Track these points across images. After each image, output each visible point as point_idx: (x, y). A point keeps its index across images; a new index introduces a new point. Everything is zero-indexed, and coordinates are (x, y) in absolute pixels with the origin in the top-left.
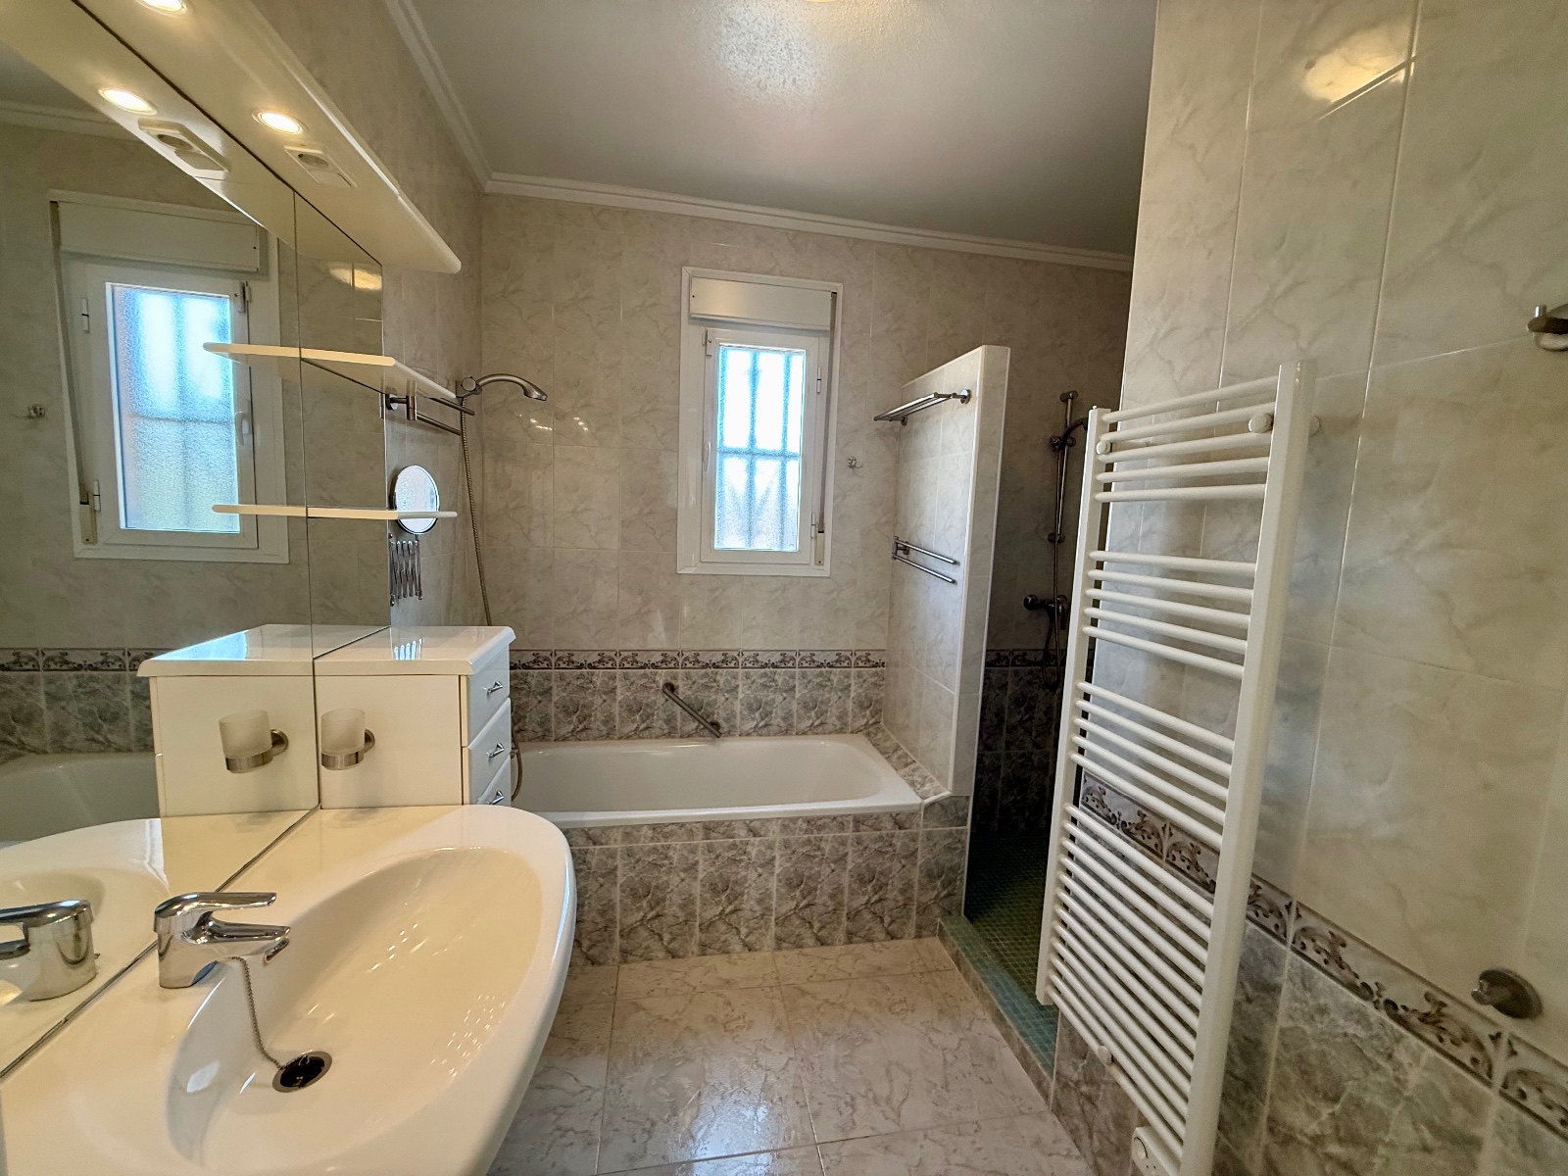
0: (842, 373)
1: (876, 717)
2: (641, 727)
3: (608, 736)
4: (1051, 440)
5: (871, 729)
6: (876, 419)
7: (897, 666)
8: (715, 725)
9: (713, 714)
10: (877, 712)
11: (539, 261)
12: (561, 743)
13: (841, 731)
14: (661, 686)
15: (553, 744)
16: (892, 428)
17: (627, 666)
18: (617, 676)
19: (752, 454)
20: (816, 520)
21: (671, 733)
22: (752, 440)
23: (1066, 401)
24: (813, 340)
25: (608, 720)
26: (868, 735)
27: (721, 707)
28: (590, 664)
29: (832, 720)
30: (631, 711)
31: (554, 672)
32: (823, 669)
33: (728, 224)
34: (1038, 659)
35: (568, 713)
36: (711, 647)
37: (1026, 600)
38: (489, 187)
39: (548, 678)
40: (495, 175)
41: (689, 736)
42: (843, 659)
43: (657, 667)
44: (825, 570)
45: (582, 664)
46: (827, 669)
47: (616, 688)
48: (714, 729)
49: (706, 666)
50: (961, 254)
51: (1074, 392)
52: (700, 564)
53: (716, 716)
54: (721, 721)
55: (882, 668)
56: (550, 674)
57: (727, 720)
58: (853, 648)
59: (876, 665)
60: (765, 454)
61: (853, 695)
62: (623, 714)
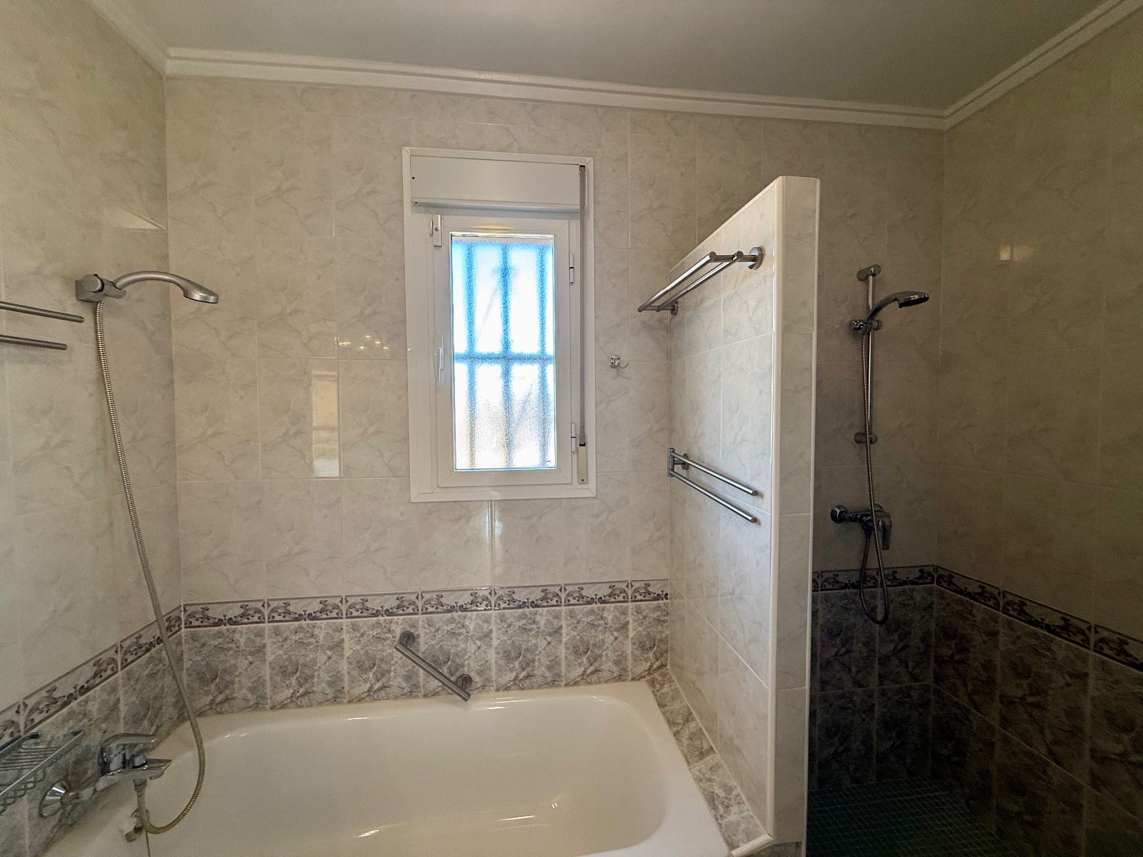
0: (598, 261)
1: (662, 659)
2: (376, 687)
3: (335, 700)
4: (851, 324)
5: (656, 675)
6: (640, 310)
7: (681, 597)
8: (466, 681)
9: (463, 666)
10: (663, 653)
11: (234, 149)
12: (279, 712)
13: (620, 678)
14: (397, 638)
15: (270, 714)
16: (660, 320)
17: (355, 614)
18: (344, 627)
19: (507, 358)
20: (575, 432)
21: (412, 692)
22: (506, 344)
23: (865, 280)
24: (562, 224)
25: (335, 682)
26: (652, 683)
27: (472, 658)
28: (310, 614)
29: (607, 665)
30: (362, 668)
31: (267, 626)
32: (594, 605)
33: (455, 98)
34: (853, 580)
35: (285, 673)
36: (456, 587)
37: (833, 513)
38: (171, 67)
39: (260, 634)
40: (173, 52)
41: (434, 695)
42: (618, 592)
43: (392, 614)
44: (590, 490)
45: (300, 615)
46: (599, 605)
47: (343, 641)
48: (463, 686)
49: (452, 609)
50: (731, 117)
51: (878, 267)
52: (438, 490)
53: (466, 669)
54: (472, 674)
55: (665, 601)
56: (263, 630)
57: (480, 673)
58: (629, 578)
59: (658, 598)
60: (523, 359)
61: (631, 634)
62: (353, 673)
